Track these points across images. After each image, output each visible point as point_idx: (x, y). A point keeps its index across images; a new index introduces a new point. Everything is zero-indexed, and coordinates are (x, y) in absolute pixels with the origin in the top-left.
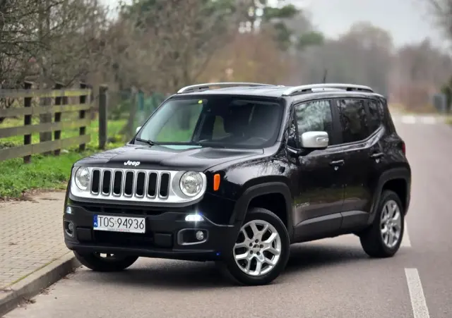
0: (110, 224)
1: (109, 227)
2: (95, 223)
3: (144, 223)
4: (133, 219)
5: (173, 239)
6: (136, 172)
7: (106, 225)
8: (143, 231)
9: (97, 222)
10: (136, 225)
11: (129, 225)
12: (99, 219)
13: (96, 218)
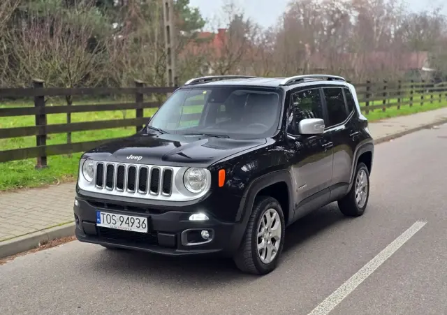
0: (112, 221)
1: (111, 224)
2: (98, 220)
3: (146, 222)
4: (135, 218)
5: (177, 239)
6: (138, 167)
7: (109, 221)
8: (145, 231)
9: (100, 218)
10: (138, 225)
11: (131, 224)
12: (101, 216)
13: (99, 215)
